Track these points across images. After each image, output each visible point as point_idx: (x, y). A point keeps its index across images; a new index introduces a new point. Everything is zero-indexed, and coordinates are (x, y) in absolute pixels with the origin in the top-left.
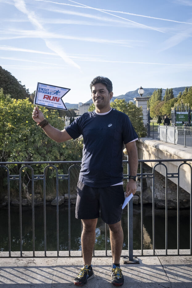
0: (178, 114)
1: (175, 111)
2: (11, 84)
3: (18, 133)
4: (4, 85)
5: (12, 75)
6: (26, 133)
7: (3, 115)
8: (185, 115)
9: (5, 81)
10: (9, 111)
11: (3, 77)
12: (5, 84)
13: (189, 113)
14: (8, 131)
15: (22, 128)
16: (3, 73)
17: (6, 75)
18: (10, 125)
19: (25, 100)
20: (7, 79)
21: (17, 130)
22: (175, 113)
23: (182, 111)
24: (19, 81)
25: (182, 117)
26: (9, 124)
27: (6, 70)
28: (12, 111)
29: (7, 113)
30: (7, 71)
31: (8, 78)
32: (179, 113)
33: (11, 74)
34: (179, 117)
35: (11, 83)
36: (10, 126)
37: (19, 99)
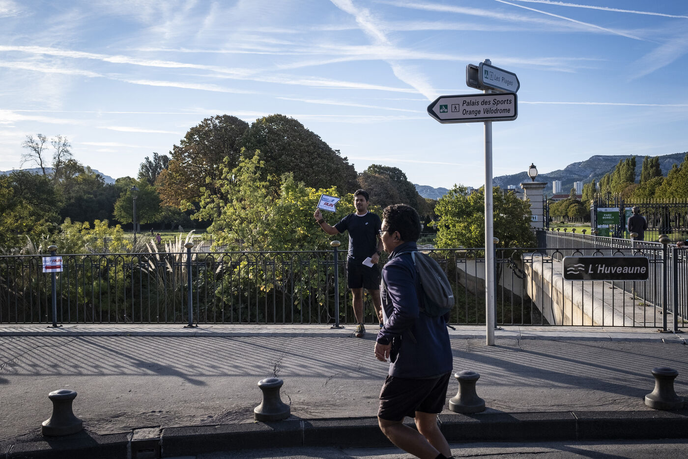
0: (601, 212)
1: (596, 206)
2: (319, 157)
3: (314, 242)
4: (307, 159)
5: (323, 141)
6: (324, 243)
7: (291, 215)
8: (613, 213)
9: (308, 152)
10: (301, 209)
11: (305, 144)
12: (309, 157)
13: (622, 209)
14: (299, 240)
15: (320, 235)
16: (305, 138)
17: (310, 140)
18: (300, 231)
19: (330, 190)
20: (312, 147)
21: (312, 238)
22: (595, 211)
23: (608, 207)
24: (336, 151)
25: (608, 218)
26: (299, 229)
27: (310, 131)
28: (305, 208)
29: (298, 211)
30: (312, 133)
31: (315, 147)
32: (603, 210)
33: (320, 139)
34: (603, 218)
35: (319, 155)
36: (302, 232)
37: (321, 189)
